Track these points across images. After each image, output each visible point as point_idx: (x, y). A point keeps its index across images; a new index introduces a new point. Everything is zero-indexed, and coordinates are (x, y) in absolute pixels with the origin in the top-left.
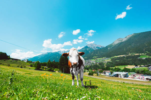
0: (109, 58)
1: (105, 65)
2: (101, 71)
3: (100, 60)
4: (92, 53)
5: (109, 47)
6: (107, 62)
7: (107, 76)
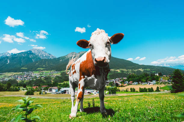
0: (59, 72)
1: (53, 80)
2: (46, 87)
3: (46, 73)
4: (37, 62)
5: (61, 59)
6: (56, 76)
7: (53, 93)
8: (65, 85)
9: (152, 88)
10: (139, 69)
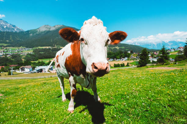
0: (31, 49)
1: (24, 58)
5: (31, 33)
6: (27, 54)
7: (27, 72)
8: (40, 63)
9: (124, 64)
10: (116, 47)
